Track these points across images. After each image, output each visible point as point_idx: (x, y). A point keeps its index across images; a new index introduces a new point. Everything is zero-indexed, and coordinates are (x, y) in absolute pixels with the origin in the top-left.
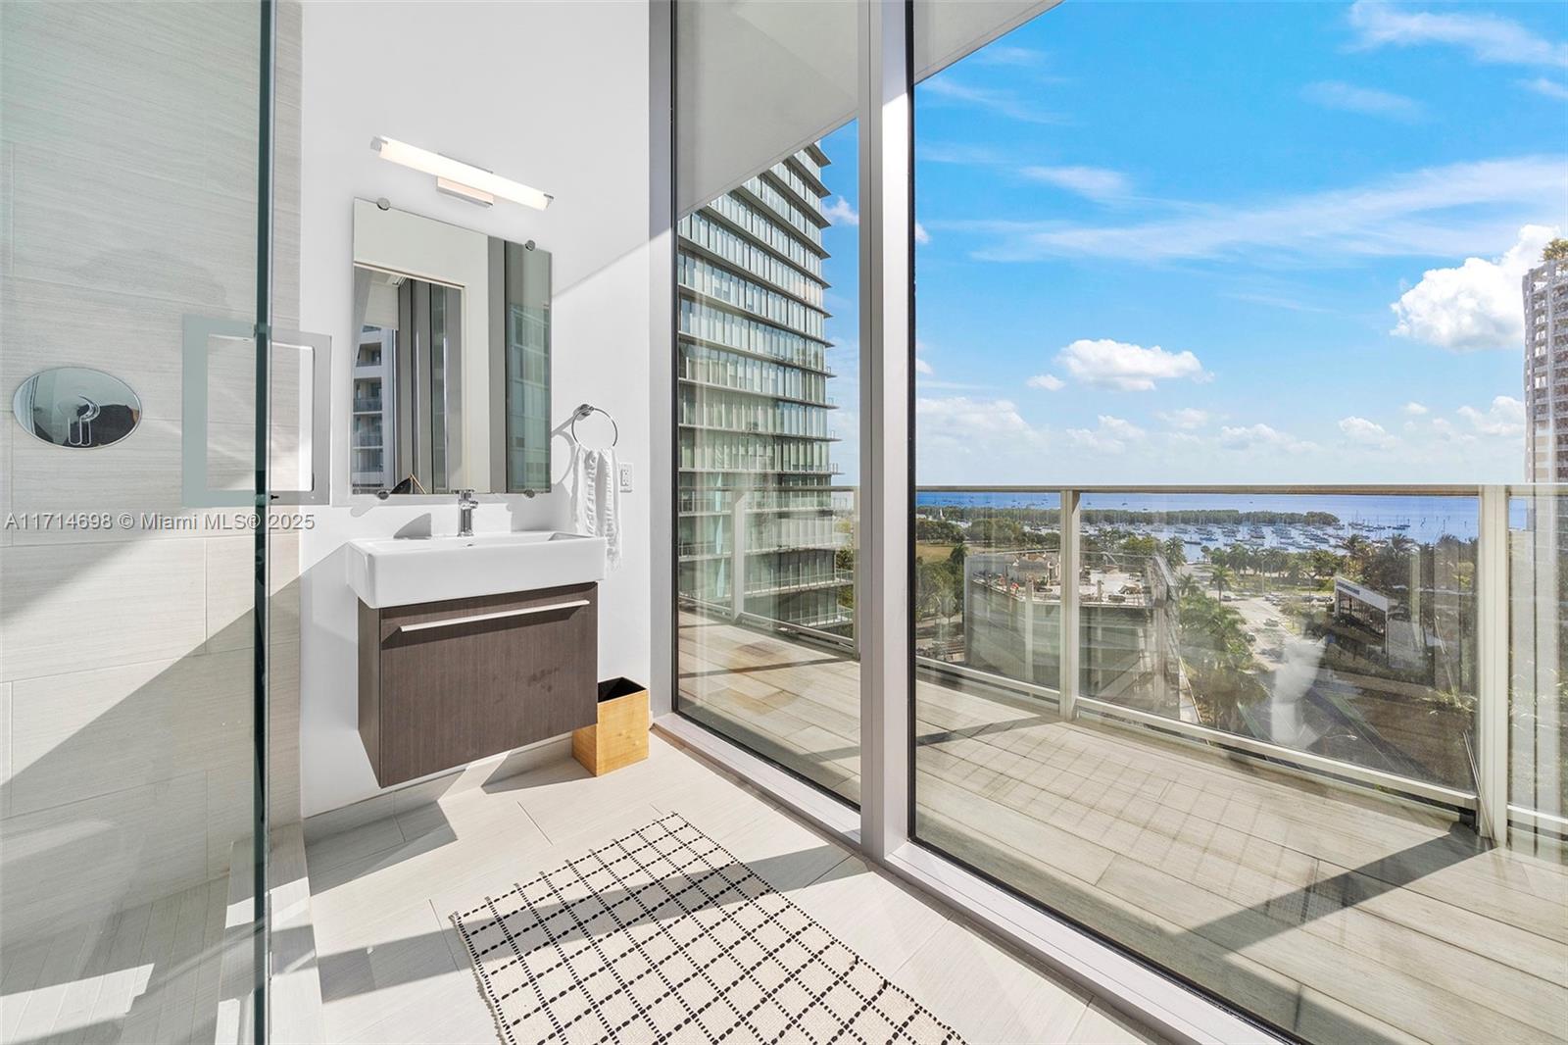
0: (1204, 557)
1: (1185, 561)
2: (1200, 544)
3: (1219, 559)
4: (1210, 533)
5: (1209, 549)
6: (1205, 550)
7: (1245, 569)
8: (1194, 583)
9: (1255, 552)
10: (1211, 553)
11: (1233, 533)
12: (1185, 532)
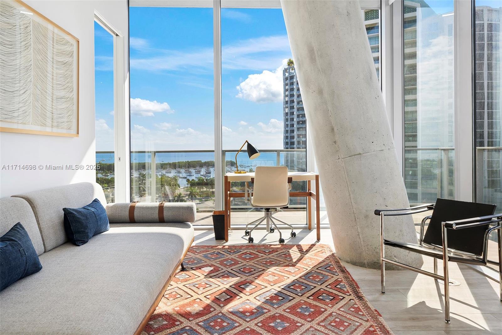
0: (188, 184)
1: (179, 187)
2: (186, 178)
3: (193, 184)
4: (190, 172)
5: (189, 180)
6: (188, 180)
7: (203, 188)
8: (182, 197)
9: (206, 180)
10: (190, 182)
11: (199, 172)
12: (179, 172)
